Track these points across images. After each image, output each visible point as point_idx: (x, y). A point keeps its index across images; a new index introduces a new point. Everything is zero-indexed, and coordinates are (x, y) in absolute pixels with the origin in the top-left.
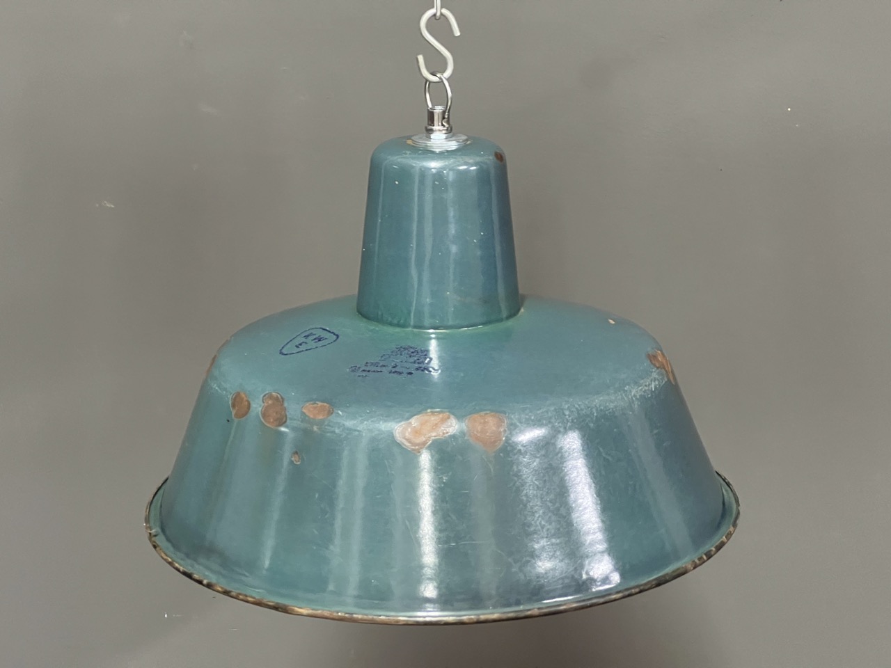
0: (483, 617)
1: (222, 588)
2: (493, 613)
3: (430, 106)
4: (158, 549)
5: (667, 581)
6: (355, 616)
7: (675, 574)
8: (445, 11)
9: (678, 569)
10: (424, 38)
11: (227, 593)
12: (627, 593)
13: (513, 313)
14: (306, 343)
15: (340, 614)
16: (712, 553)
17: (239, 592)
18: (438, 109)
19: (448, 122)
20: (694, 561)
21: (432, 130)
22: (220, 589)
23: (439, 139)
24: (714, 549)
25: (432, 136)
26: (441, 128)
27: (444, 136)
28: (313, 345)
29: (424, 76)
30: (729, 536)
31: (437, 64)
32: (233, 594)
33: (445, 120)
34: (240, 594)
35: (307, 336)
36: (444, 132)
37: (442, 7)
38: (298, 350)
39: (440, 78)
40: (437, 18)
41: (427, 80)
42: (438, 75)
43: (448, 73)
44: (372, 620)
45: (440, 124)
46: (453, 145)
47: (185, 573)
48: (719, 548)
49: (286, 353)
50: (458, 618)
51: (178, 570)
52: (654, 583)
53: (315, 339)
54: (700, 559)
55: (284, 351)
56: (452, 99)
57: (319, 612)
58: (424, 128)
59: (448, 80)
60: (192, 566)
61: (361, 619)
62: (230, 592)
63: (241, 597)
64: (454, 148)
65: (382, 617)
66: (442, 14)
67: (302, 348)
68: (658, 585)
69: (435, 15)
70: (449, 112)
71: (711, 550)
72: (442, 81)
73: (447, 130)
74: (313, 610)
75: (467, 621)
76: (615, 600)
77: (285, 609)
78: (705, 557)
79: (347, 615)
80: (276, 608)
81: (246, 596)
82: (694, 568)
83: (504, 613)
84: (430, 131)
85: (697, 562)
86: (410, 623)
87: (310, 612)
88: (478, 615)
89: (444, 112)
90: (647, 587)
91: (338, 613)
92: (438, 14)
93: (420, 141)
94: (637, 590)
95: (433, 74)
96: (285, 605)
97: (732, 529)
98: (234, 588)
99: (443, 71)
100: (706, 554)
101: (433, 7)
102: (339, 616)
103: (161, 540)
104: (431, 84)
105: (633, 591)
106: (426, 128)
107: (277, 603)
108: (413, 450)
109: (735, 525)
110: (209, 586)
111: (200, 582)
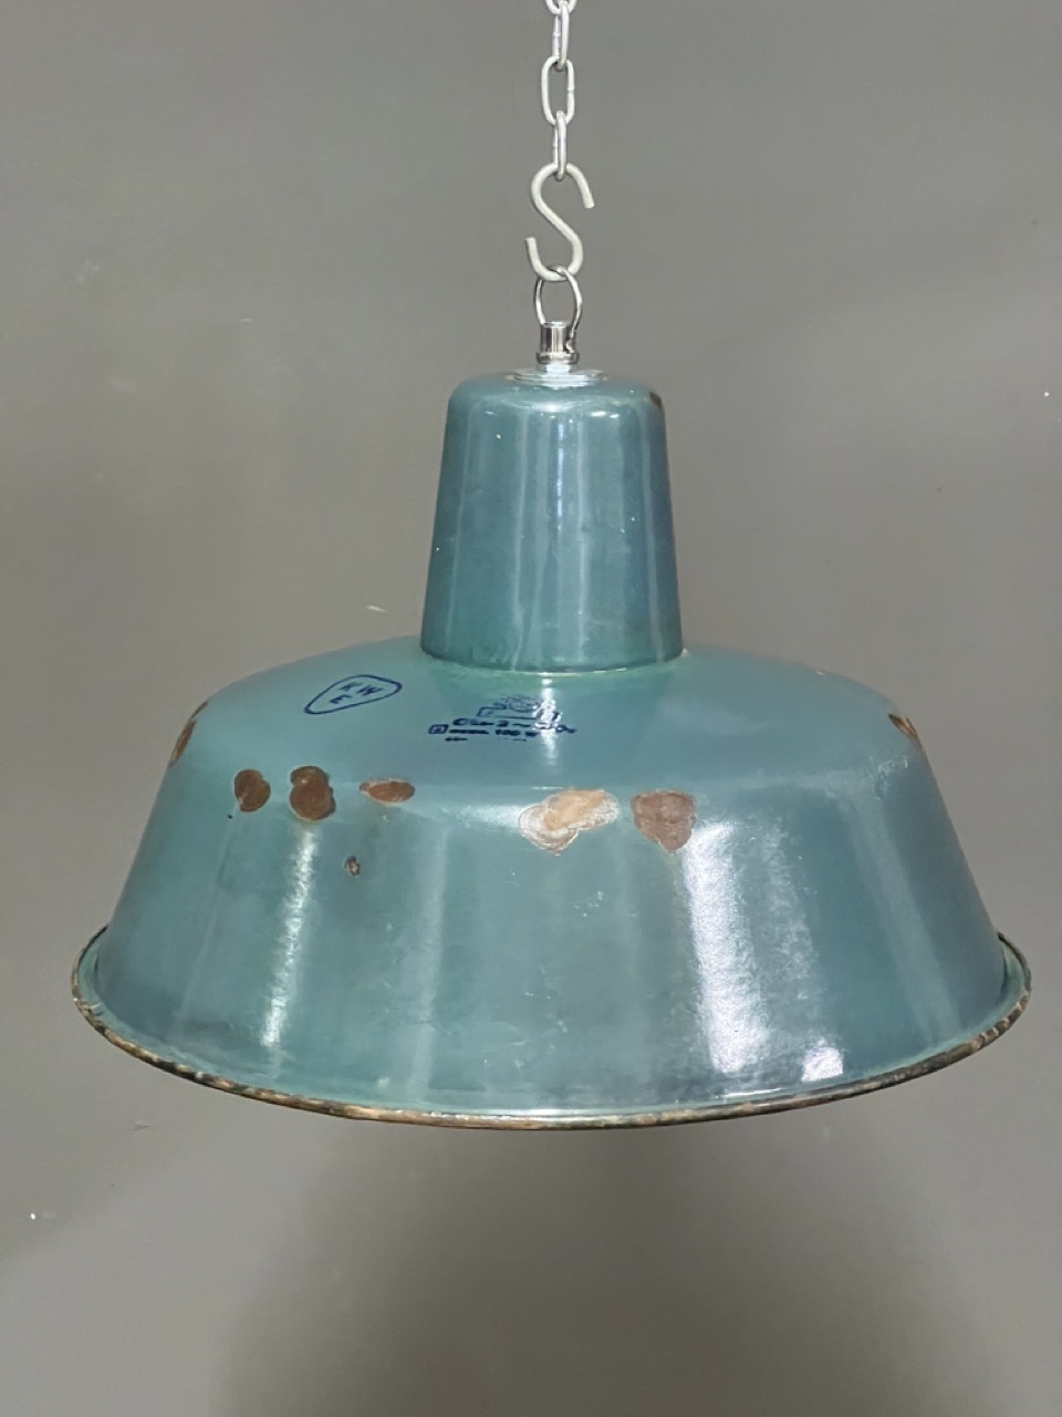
0: (666, 1116)
1: (230, 1083)
2: (682, 1110)
3: (543, 321)
4: (107, 1031)
5: (944, 1065)
6: (458, 1117)
7: (955, 1053)
8: (572, 169)
9: (960, 1046)
10: (536, 208)
11: (238, 1090)
12: (887, 1081)
13: (674, 653)
14: (348, 697)
15: (433, 1115)
16: (1005, 1025)
17: (259, 1086)
18: (558, 326)
19: (573, 345)
20: (980, 1036)
21: (547, 358)
22: (227, 1085)
23: (558, 371)
24: (1007, 1020)
25: (549, 368)
26: (564, 354)
27: (568, 368)
28: (360, 698)
29: (537, 270)
30: (1024, 1001)
31: (557, 253)
32: (251, 1090)
33: (570, 341)
34: (262, 1090)
35: (348, 687)
36: (566, 361)
37: (568, 161)
38: (336, 706)
39: (563, 275)
40: (560, 178)
41: (539, 278)
42: (559, 270)
43: (575, 267)
44: (488, 1122)
45: (561, 347)
46: (580, 380)
47: (161, 1065)
48: (1013, 1019)
49: (317, 711)
50: (628, 1117)
51: (148, 1060)
52: (926, 1065)
53: (362, 691)
54: (990, 1032)
55: (312, 708)
56: (582, 307)
57: (399, 1112)
58: (535, 356)
59: (575, 276)
60: (172, 1054)
61: (470, 1122)
62: (245, 1087)
63: (264, 1095)
64: (582, 385)
65: (504, 1118)
66: (566, 173)
67: (342, 703)
68: (932, 1070)
69: (555, 174)
70: (576, 328)
71: (1004, 1022)
72: (567, 280)
73: (571, 358)
74: (387, 1109)
75: (643, 1122)
76: (868, 1091)
77: (342, 1111)
78: (996, 1031)
79: (444, 1116)
80: (324, 1110)
81: (272, 1092)
82: (983, 1046)
83: (700, 1109)
84: (543, 361)
85: (987, 1037)
86: (549, 1126)
87: (384, 1112)
88: (660, 1113)
89: (568, 329)
90: (915, 1072)
91: (430, 1113)
92: (562, 172)
93: (528, 375)
94: (902, 1076)
95: (550, 269)
96: (340, 1104)
97: (1026, 993)
98: (251, 1082)
99: (567, 264)
100: (997, 1026)
101: (552, 161)
102: (432, 1118)
103: (108, 1019)
104: (545, 284)
105: (896, 1078)
106: (538, 355)
107: (326, 1101)
108: (549, 849)
109: (1028, 988)
110: (206, 1081)
111: (190, 1076)
